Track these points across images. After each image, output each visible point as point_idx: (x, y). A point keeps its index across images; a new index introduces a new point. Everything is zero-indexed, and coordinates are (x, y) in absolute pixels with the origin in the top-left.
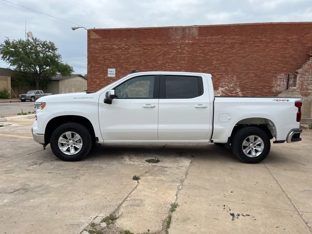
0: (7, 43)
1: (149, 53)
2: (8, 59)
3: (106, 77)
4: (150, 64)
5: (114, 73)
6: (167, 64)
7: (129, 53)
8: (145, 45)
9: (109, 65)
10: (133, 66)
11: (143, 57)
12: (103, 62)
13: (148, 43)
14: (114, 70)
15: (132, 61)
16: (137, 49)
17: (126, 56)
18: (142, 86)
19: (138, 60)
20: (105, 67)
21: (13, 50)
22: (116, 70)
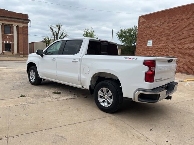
0: (122, 31)
1: (177, 26)
2: (121, 40)
3: (146, 46)
4: (177, 35)
5: (151, 43)
6: (191, 34)
7: (162, 28)
8: (174, 20)
9: (149, 38)
10: (164, 37)
11: (172, 30)
12: (146, 36)
13: (177, 18)
14: (151, 41)
15: (164, 34)
16: (168, 25)
17: (160, 30)
18: (170, 51)
19: (168, 33)
20: (146, 39)
21: (124, 34)
22: (153, 41)
